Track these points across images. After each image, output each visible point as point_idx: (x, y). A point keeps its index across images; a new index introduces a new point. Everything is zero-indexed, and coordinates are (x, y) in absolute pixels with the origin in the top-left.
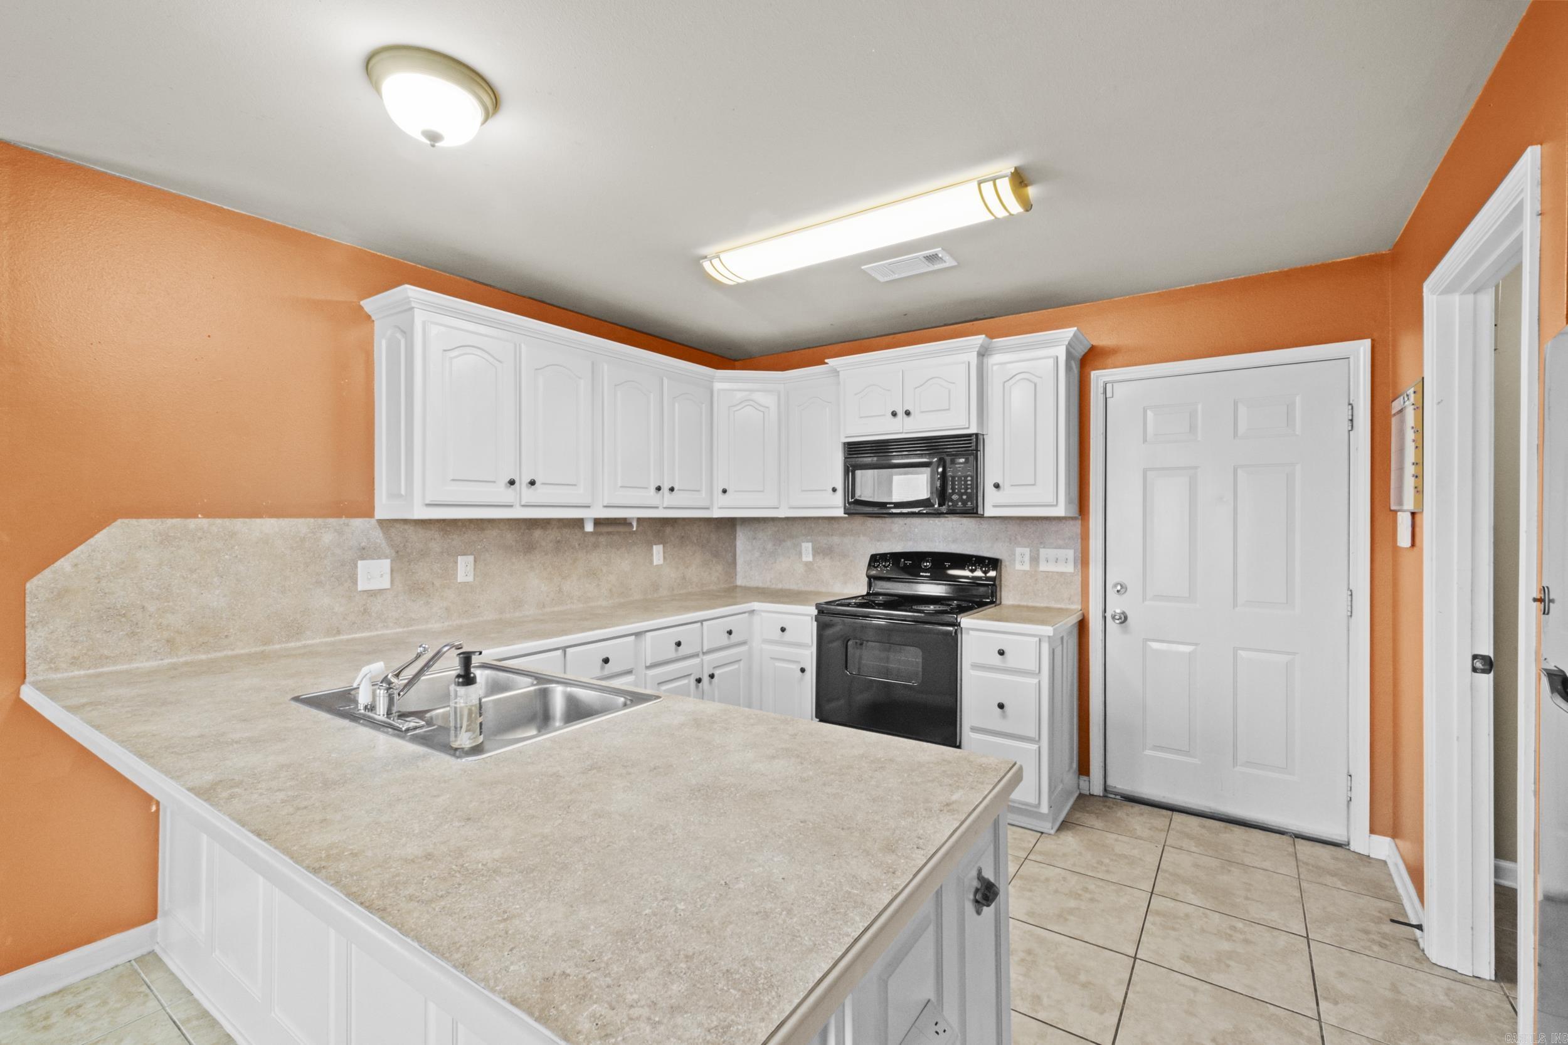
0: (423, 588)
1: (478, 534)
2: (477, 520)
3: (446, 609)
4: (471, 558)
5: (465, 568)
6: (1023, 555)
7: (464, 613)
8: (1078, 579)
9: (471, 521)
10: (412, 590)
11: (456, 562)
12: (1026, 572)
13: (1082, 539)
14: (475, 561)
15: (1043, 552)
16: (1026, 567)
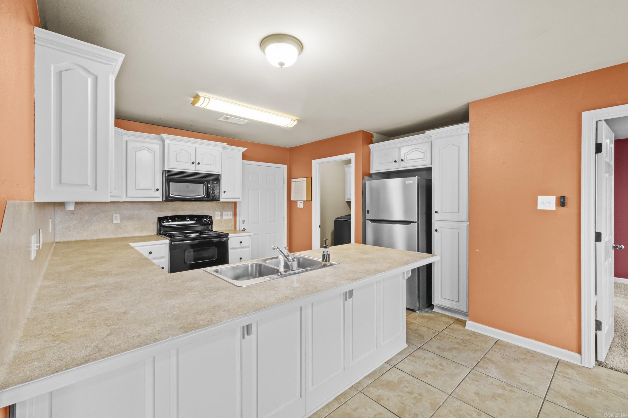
6: (218, 214)
8: (233, 220)
12: (218, 220)
13: (234, 208)
15: (224, 213)
16: (219, 218)
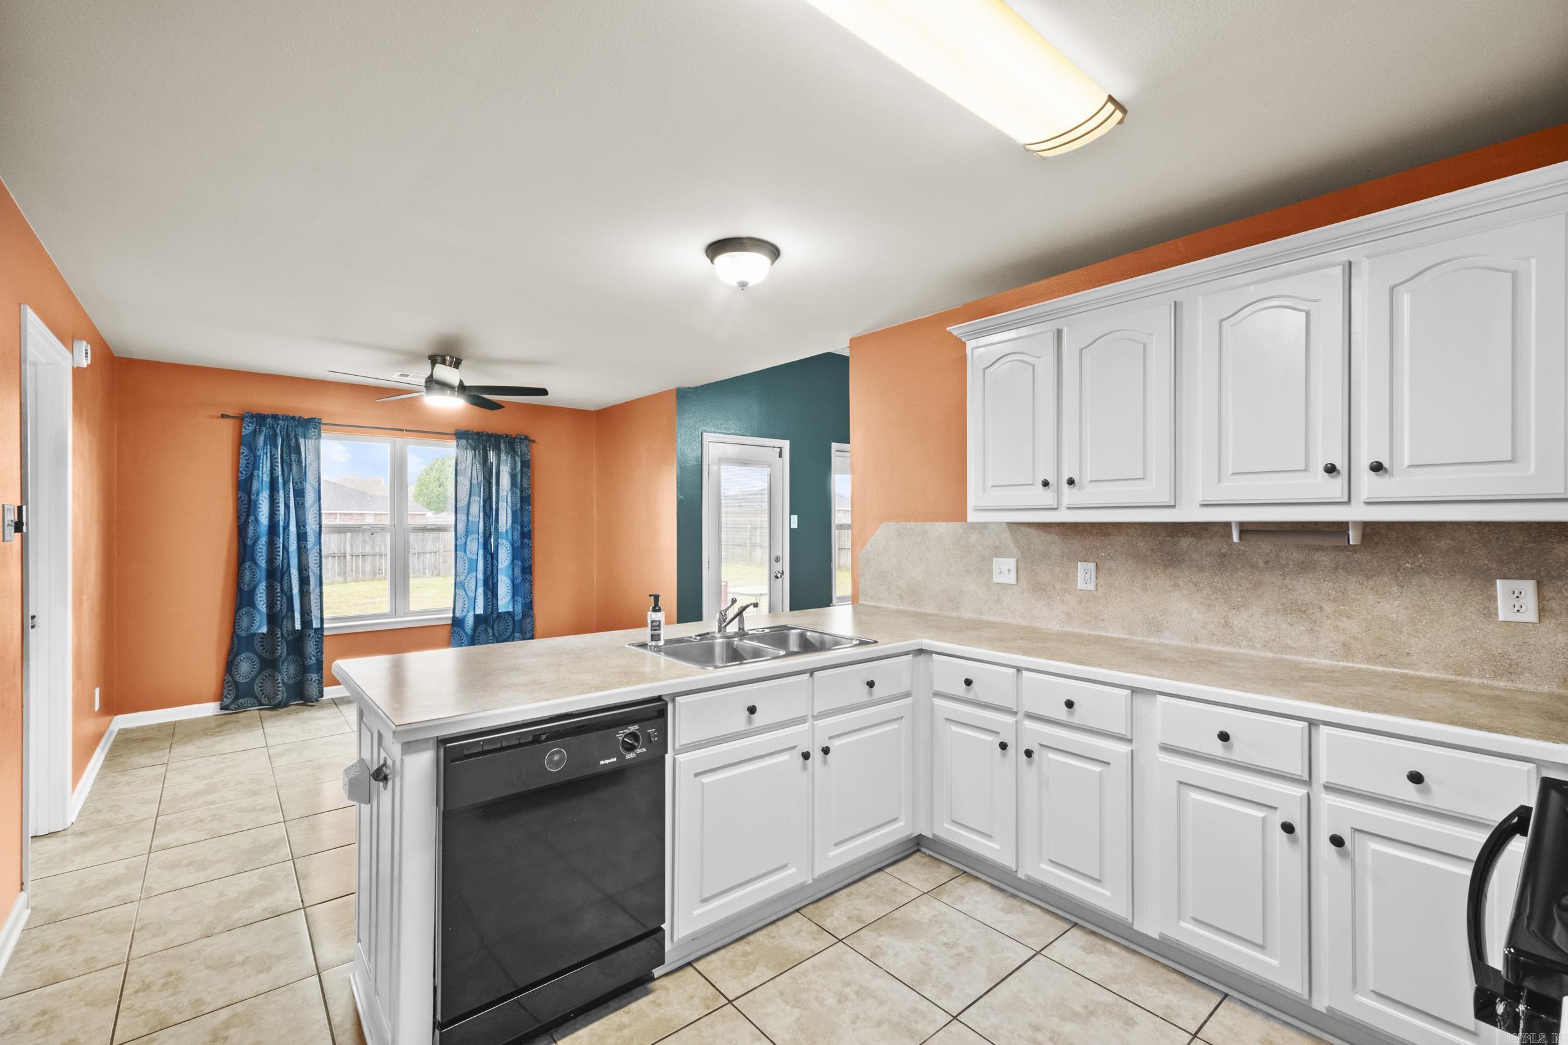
0: (1045, 589)
1: (1102, 540)
2: (1101, 524)
3: (1067, 614)
4: (1092, 566)
5: (1084, 575)
7: (1086, 623)
9: (1093, 525)
10: (1035, 589)
11: (1077, 568)
14: (1097, 568)
